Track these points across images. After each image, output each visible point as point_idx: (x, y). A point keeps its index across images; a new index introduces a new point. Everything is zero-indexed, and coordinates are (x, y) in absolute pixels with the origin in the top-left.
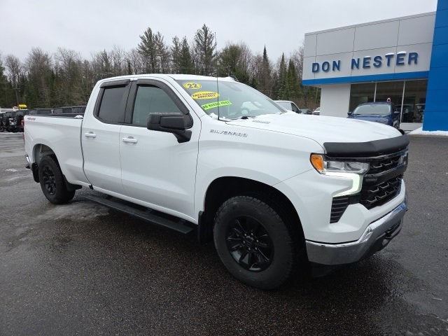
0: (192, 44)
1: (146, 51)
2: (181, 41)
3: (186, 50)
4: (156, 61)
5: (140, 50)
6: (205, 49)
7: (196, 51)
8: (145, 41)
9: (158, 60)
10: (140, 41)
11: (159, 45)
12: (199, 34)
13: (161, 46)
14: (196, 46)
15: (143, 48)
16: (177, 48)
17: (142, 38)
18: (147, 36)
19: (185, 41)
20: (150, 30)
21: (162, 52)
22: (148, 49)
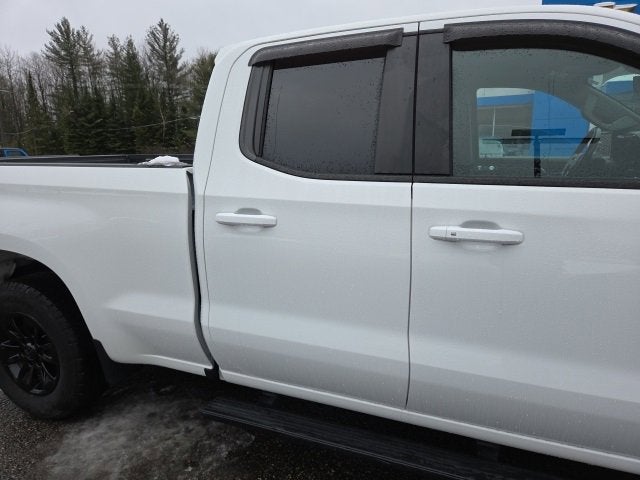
0: (142, 48)
1: (60, 57)
2: (122, 42)
3: (132, 57)
4: (80, 74)
5: (49, 53)
6: (164, 58)
7: (151, 61)
8: (57, 40)
9: (83, 73)
10: (49, 39)
11: (85, 49)
12: (152, 33)
13: (88, 49)
14: (149, 52)
15: (54, 51)
16: (117, 54)
17: (51, 34)
18: (60, 30)
19: (130, 44)
20: (65, 22)
21: (90, 59)
22: (63, 53)
